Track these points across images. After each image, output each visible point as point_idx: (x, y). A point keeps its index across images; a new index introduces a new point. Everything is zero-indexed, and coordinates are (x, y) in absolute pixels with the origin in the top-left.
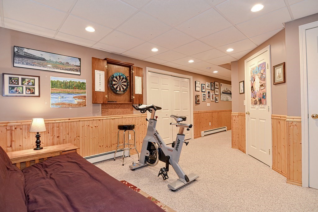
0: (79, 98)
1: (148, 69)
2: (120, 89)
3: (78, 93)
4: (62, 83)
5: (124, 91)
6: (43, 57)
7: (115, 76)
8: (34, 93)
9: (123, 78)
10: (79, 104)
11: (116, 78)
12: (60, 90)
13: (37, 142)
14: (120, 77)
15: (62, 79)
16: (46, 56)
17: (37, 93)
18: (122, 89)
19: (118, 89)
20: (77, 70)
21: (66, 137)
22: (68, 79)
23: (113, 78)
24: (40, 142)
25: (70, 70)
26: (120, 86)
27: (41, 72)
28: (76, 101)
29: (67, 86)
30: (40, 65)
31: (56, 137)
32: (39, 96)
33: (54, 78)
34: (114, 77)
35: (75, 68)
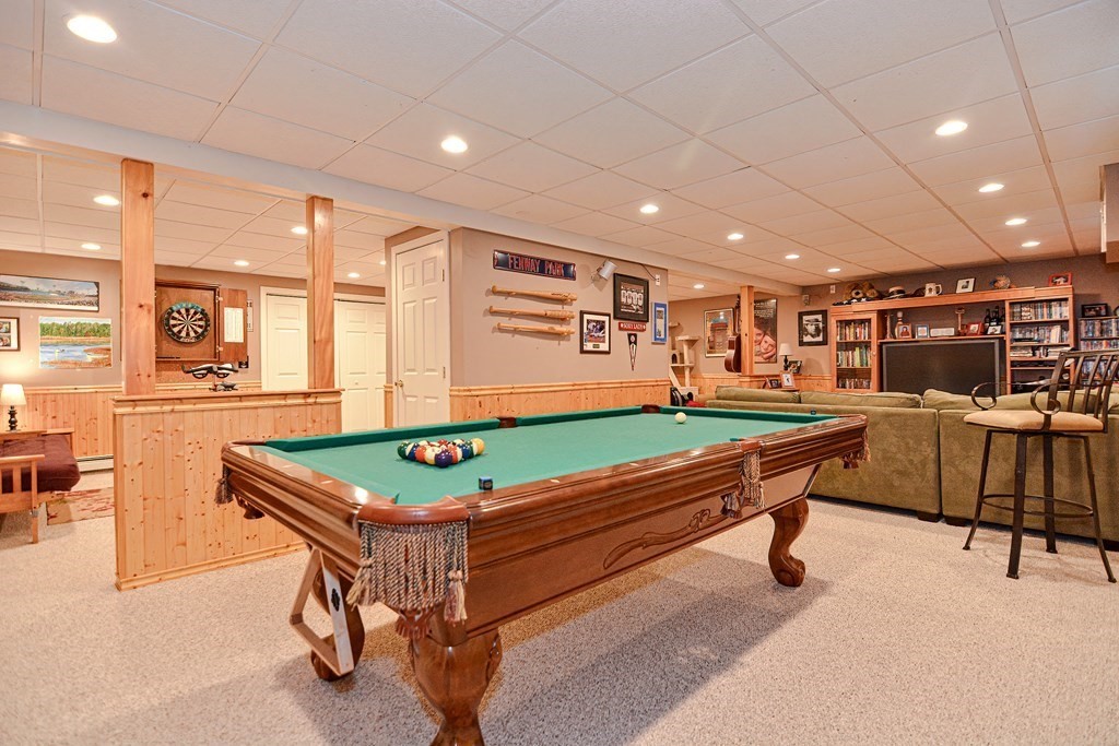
0: (96, 351)
1: (264, 290)
2: (188, 334)
3: (94, 343)
4: (61, 326)
5: (197, 338)
6: (25, 285)
7: (174, 308)
8: (9, 345)
9: (195, 313)
10: (97, 363)
11: (179, 312)
12: (56, 339)
13: (10, 421)
14: (187, 310)
15: (60, 320)
16: (31, 284)
17: (14, 345)
18: (192, 334)
19: (183, 334)
20: (91, 304)
21: (69, 418)
22: (73, 320)
23: (169, 314)
24: (16, 422)
25: (78, 303)
26: (188, 328)
27: (22, 310)
28: (90, 358)
29: (70, 331)
30: (19, 298)
31: (49, 418)
32: (19, 349)
33: (46, 320)
34: (173, 311)
35: (88, 299)
